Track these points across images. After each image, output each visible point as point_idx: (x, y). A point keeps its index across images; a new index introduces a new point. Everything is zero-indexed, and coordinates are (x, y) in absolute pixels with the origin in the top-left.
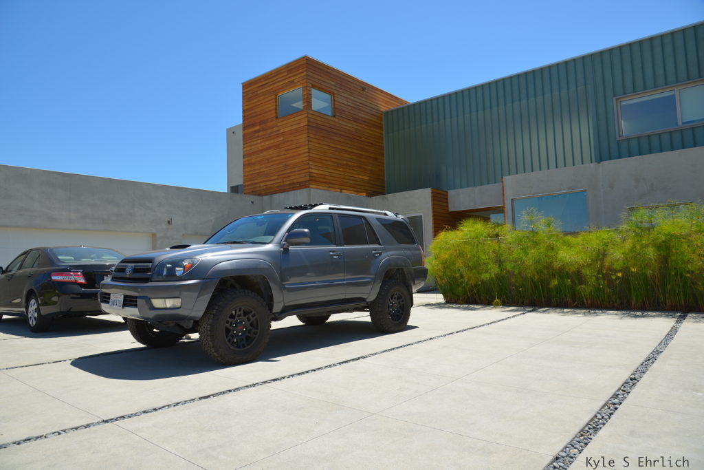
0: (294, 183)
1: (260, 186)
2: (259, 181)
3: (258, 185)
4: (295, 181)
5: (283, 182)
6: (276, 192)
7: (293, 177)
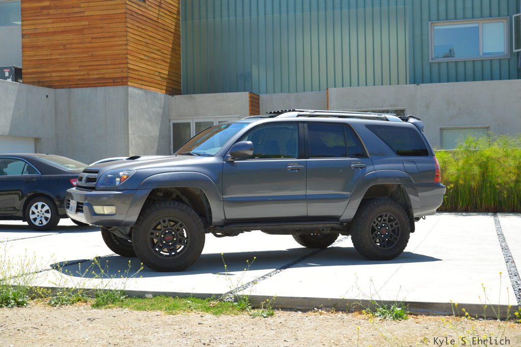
0: (104, 78)
1: (51, 76)
2: (50, 70)
3: (48, 75)
4: (107, 76)
5: (88, 74)
6: (77, 86)
7: (104, 71)
